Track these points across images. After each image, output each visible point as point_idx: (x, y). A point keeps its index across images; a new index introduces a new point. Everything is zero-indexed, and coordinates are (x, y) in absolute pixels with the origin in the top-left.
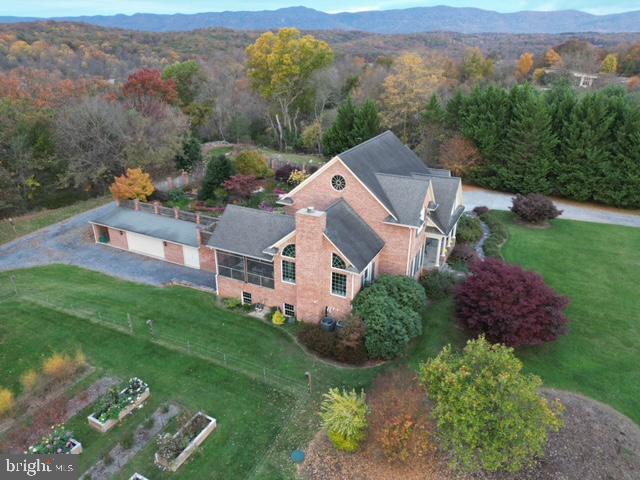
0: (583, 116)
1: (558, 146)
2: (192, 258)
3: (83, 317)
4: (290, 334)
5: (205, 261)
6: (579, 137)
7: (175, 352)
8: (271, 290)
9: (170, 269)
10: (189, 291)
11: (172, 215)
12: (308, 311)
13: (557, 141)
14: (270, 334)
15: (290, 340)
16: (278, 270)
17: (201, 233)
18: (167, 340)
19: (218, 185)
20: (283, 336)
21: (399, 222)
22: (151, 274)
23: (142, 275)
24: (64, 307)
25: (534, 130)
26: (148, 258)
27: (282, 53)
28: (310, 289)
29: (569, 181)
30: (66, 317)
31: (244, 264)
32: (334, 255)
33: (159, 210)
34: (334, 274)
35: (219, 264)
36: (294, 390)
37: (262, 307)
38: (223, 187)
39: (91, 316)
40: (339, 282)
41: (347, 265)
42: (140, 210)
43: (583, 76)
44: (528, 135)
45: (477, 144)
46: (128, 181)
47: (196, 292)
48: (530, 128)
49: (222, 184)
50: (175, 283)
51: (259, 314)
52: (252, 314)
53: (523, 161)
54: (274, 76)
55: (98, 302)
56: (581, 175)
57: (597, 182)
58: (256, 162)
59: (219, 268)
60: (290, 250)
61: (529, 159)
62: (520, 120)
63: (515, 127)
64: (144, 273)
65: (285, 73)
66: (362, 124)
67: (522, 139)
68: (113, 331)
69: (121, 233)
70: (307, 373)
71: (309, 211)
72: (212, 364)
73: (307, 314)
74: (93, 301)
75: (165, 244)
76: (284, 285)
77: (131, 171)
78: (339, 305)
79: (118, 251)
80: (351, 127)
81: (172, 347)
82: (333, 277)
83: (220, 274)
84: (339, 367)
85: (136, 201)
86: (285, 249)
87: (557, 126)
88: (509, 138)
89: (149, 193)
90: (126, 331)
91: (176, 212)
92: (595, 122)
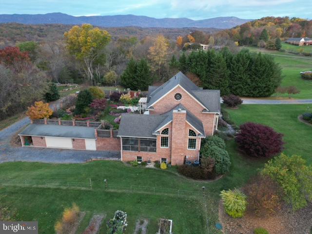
0: (238, 61)
1: (230, 74)
2: (91, 145)
3: (55, 187)
4: (173, 172)
5: (99, 146)
6: (238, 70)
7: (124, 193)
8: (154, 153)
9: (79, 153)
10: (105, 162)
11: (71, 124)
12: (177, 159)
13: (230, 72)
14: (164, 174)
15: (176, 175)
16: (159, 142)
17: (97, 131)
18: (114, 188)
19: (87, 105)
20: (170, 174)
21: (209, 111)
22: (71, 158)
23: (66, 159)
24: (37, 184)
25: (221, 68)
26: (62, 150)
27: (86, 37)
28: (179, 149)
29: (236, 89)
30: (43, 190)
31: (139, 142)
32: (190, 130)
33: (61, 122)
34: (189, 139)
35: (123, 144)
36: (195, 197)
37: (149, 162)
38: (89, 106)
39: (60, 185)
40: (192, 143)
41: (197, 134)
42: (48, 124)
43: (204, 46)
44: (219, 70)
45: (198, 76)
46: (38, 109)
47: (109, 162)
48: (219, 67)
49: (89, 105)
50: (94, 159)
51: (151, 166)
52: (147, 166)
53: (217, 82)
54: (83, 48)
55: (57, 177)
56: (241, 85)
57: (247, 88)
58: (99, 92)
59: (123, 146)
60: (165, 131)
61: (220, 80)
62: (215, 64)
63: (213, 67)
64: (66, 158)
65: (89, 46)
66: (142, 70)
67: (216, 72)
68: (80, 191)
69: (42, 138)
70: (203, 187)
71: (179, 111)
72: (147, 195)
73: (177, 161)
74: (53, 178)
75: (74, 140)
76: (162, 149)
77: (37, 103)
78: (193, 154)
79: (40, 149)
80: (135, 72)
81: (120, 191)
82: (189, 141)
83: (123, 149)
84: (206, 182)
85: (45, 119)
86: (163, 131)
87: (229, 66)
88: (210, 72)
89: (51, 114)
90: (88, 189)
91: (73, 122)
92: (243, 64)
